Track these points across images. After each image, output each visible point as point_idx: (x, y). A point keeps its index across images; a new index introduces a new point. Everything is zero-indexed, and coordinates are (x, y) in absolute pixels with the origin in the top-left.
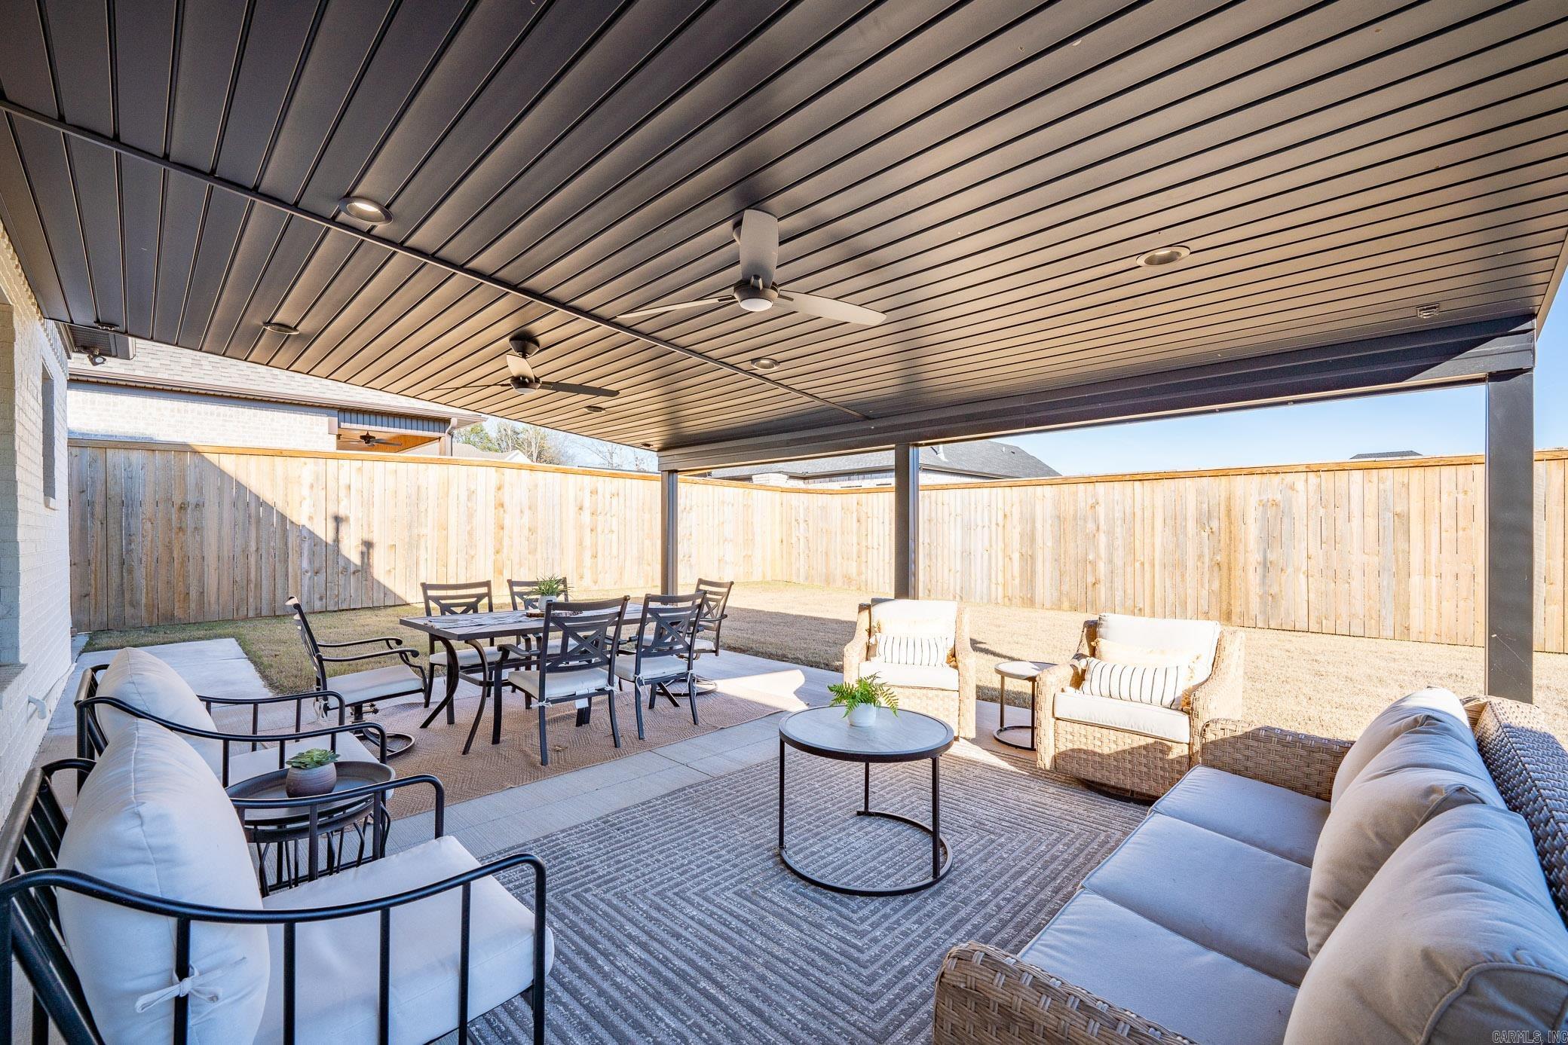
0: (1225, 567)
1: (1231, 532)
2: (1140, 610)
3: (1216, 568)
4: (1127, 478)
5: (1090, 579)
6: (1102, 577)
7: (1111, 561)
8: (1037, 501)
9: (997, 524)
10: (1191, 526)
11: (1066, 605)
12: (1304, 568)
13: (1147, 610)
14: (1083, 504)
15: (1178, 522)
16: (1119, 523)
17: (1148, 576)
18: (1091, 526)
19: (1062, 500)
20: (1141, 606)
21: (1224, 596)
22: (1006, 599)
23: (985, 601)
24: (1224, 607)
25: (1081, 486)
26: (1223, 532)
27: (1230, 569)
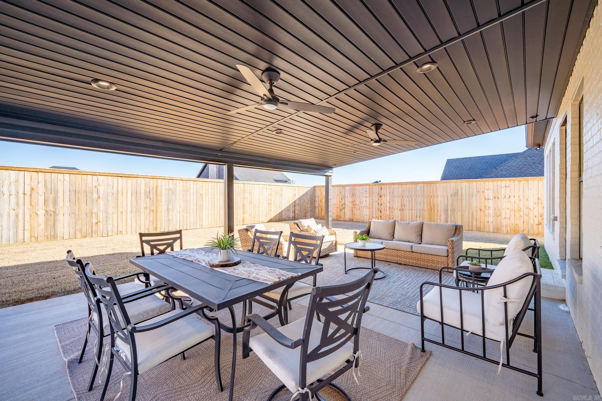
0: (155, 211)
1: (157, 199)
2: (120, 232)
3: (152, 212)
4: (115, 175)
5: (94, 221)
6: (101, 219)
7: (107, 212)
8: (59, 182)
9: (24, 194)
10: (143, 196)
11: (79, 235)
12: (179, 210)
13: (124, 232)
14: (90, 185)
15: (137, 194)
16: (110, 194)
17: (124, 217)
18: (95, 196)
19: (77, 182)
20: (121, 230)
21: (155, 222)
22: (33, 239)
23: (12, 242)
24: (154, 226)
25: (89, 177)
26: (154, 198)
27: (156, 212)
